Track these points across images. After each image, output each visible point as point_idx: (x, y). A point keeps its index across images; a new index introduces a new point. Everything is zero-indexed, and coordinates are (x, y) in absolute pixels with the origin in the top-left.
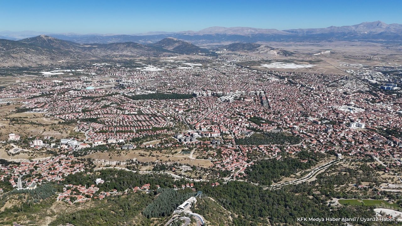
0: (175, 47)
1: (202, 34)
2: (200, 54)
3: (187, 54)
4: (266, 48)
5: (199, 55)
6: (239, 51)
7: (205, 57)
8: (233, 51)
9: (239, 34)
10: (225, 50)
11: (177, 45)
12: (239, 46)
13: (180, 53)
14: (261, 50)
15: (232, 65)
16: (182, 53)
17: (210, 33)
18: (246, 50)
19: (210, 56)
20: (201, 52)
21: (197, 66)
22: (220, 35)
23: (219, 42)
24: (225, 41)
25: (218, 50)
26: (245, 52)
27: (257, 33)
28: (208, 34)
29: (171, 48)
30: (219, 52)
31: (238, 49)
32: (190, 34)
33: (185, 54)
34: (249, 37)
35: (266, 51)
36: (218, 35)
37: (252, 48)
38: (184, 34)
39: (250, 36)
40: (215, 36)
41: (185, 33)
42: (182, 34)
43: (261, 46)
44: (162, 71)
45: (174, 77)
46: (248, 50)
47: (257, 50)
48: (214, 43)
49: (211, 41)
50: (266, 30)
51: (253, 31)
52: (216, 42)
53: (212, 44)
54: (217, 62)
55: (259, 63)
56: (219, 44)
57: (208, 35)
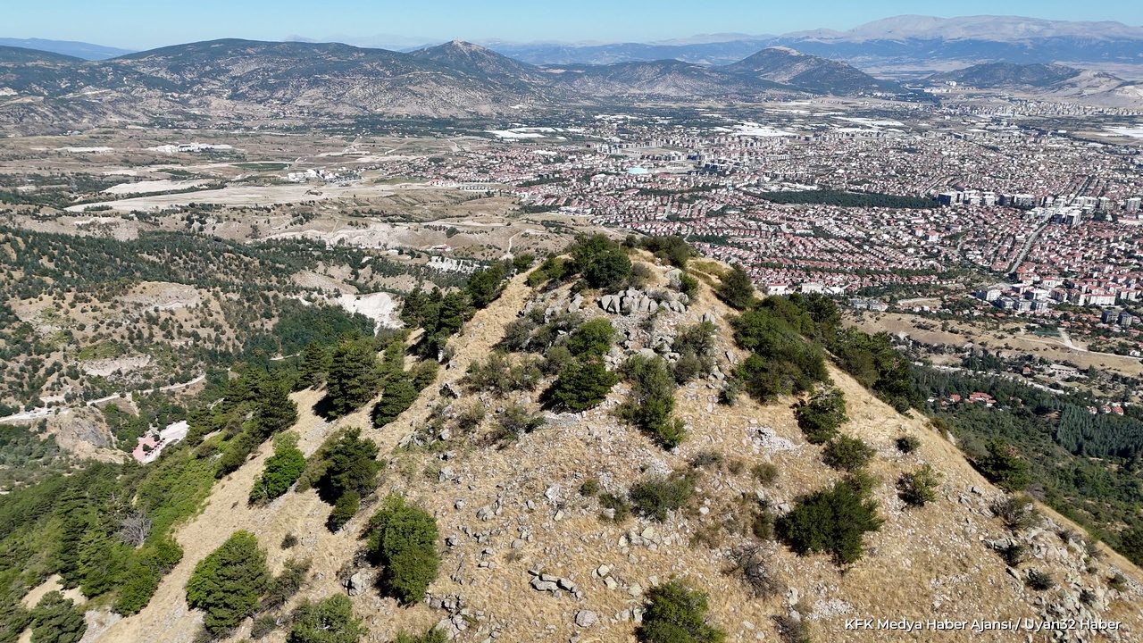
0: (795, 74)
1: (860, 40)
2: (879, 94)
3: (836, 94)
4: (1103, 79)
5: (876, 97)
6: (1003, 88)
7: (896, 102)
8: (981, 87)
9: (986, 36)
10: (955, 84)
11: (801, 67)
12: (1001, 73)
13: (814, 92)
14: (1085, 84)
15: (1002, 127)
16: (820, 91)
17: (888, 37)
18: (1027, 86)
19: (912, 101)
20: (879, 90)
21: (889, 127)
22: (923, 41)
23: (920, 63)
24: (938, 59)
25: (927, 84)
26: (1026, 91)
27: (1049, 33)
28: (881, 37)
29: (783, 78)
30: (935, 91)
31: (1000, 82)
32: (822, 38)
33: (831, 96)
34: (1022, 47)
35: (1103, 88)
36: (916, 40)
37: (1050, 79)
38: (803, 38)
39: (1028, 43)
40: (906, 44)
41: (808, 37)
42: (799, 39)
43: (1082, 74)
44: (795, 137)
45: (841, 152)
46: (1036, 84)
47: (1073, 85)
48: (903, 64)
49: (891, 58)
50: (1084, 24)
51: (1036, 28)
52: (908, 63)
53: (895, 68)
54: (948, 117)
55: (1098, 122)
56: (918, 69)
57: (881, 41)
